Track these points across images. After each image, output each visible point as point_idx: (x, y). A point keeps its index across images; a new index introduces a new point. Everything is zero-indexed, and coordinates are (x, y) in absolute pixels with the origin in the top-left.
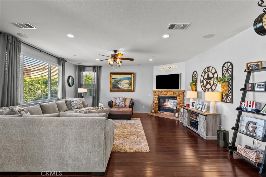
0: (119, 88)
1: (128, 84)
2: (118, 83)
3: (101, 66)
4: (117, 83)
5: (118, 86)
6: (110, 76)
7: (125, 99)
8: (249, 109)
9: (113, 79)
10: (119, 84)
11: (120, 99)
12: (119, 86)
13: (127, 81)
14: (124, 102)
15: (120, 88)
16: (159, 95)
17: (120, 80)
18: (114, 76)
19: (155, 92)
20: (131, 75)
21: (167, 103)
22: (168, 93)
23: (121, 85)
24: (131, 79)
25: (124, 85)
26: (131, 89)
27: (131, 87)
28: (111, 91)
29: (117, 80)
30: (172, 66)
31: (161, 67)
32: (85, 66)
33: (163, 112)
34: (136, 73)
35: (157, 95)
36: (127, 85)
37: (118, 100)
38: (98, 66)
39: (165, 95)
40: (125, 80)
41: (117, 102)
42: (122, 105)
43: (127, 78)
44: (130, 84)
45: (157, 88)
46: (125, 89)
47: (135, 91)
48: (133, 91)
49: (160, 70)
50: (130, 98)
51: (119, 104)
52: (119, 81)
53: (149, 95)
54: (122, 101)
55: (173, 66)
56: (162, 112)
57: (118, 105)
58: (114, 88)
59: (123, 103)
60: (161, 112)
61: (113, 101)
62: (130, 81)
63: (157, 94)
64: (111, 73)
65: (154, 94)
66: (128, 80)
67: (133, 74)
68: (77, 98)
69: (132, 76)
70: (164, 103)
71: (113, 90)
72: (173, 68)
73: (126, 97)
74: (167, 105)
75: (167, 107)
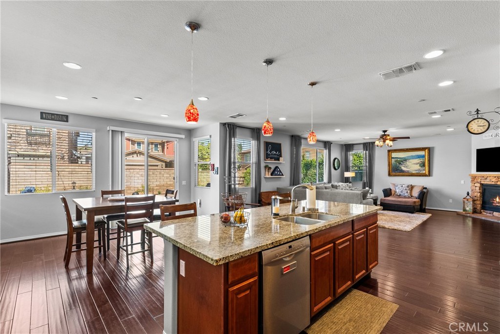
0: (402, 171)
1: (419, 165)
3: (374, 143)
4: (400, 164)
5: (401, 168)
6: (389, 155)
7: (412, 187)
9: (393, 158)
10: (404, 165)
11: (402, 186)
12: (403, 168)
13: (417, 161)
14: (409, 191)
15: (404, 171)
16: (482, 183)
17: (405, 160)
18: (394, 155)
19: (474, 178)
20: (425, 151)
23: (406, 167)
24: (423, 156)
25: (413, 166)
26: (424, 172)
27: (425, 170)
28: (389, 175)
29: (399, 159)
31: (487, 135)
32: (353, 145)
33: (492, 212)
34: (433, 148)
35: (478, 183)
36: (418, 167)
37: (399, 188)
38: (369, 143)
39: (494, 183)
40: (413, 159)
41: (397, 191)
42: (406, 194)
43: (418, 155)
44: (422, 165)
45: (478, 171)
46: (414, 172)
47: (432, 176)
48: (430, 175)
49: (484, 138)
50: (420, 186)
51: (401, 193)
52: (402, 162)
53: (462, 182)
54: (406, 190)
56: (489, 212)
57: (399, 194)
58: (395, 170)
59: (407, 192)
60: (487, 211)
61: (391, 190)
62: (421, 160)
63: (479, 181)
64: (389, 151)
65: (473, 181)
66: (419, 159)
67: (430, 150)
68: (343, 182)
70: (495, 200)
71: (394, 174)
73: (413, 185)
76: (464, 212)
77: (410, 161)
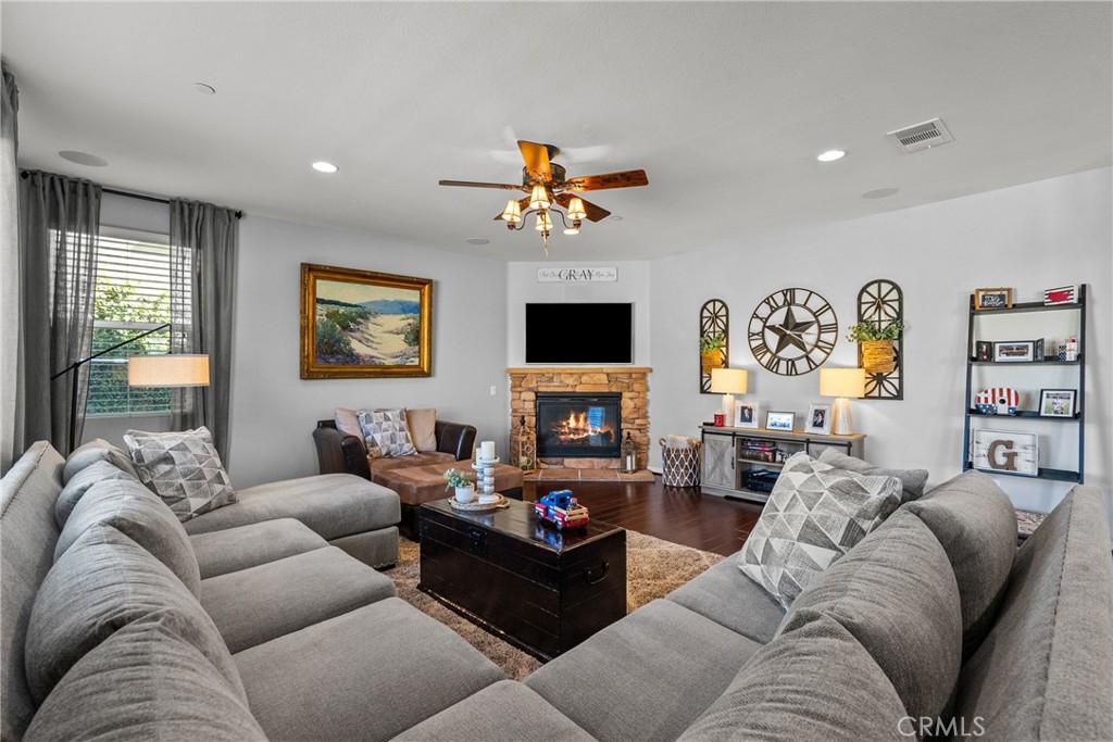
0: (352, 357)
1: (403, 336)
2: (352, 330)
3: (239, 215)
4: (346, 328)
5: (348, 344)
6: (304, 284)
7: (407, 418)
8: (1003, 409)
9: (322, 302)
10: (357, 335)
11: (387, 419)
12: (358, 348)
13: (399, 321)
15: (358, 356)
16: (540, 389)
17: (363, 314)
18: (325, 289)
19: (518, 378)
20: (420, 289)
21: (577, 419)
22: (584, 379)
23: (366, 341)
24: (419, 308)
25: (383, 339)
26: (416, 361)
27: (419, 355)
28: (308, 374)
29: (342, 310)
30: (596, 270)
31: (548, 271)
32: (102, 190)
33: (559, 459)
35: (530, 390)
36: (398, 344)
37: (379, 424)
39: (569, 389)
40: (387, 314)
43: (400, 303)
44: (412, 337)
45: (529, 360)
46: (389, 362)
47: (434, 376)
48: (430, 371)
49: (540, 279)
50: (428, 410)
51: (393, 446)
52: (353, 320)
53: (493, 392)
54: (402, 430)
55: (604, 271)
56: (553, 460)
57: (384, 452)
58: (328, 355)
60: (548, 460)
62: (411, 321)
63: (534, 385)
64: (306, 268)
65: (513, 387)
66: (403, 316)
67: (431, 290)
69: (422, 296)
70: (565, 424)
71: (321, 366)
72: (602, 279)
73: (409, 407)
74: (576, 430)
75: (576, 437)
77: (381, 319)
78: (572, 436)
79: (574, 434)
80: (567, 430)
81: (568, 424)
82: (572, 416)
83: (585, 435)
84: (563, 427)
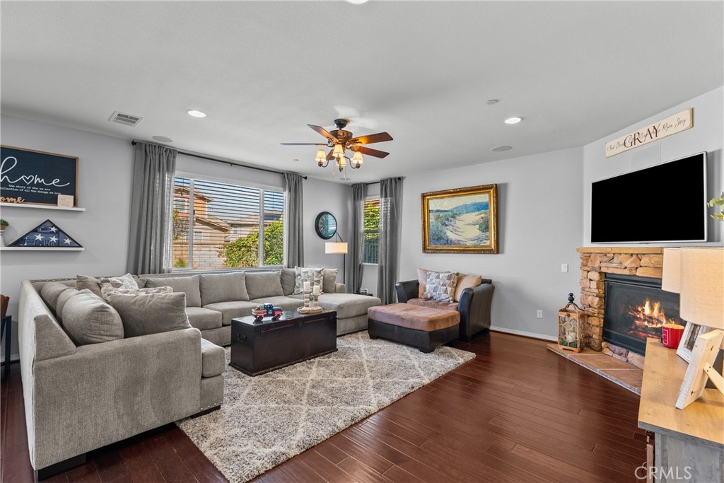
0: (448, 242)
1: (478, 226)
2: (446, 225)
3: (399, 179)
4: (444, 225)
5: (445, 234)
6: (423, 204)
7: (459, 278)
9: (432, 211)
10: (450, 228)
11: (438, 277)
12: (451, 235)
13: (475, 217)
14: (449, 289)
15: (451, 241)
16: (604, 270)
17: (453, 215)
18: (434, 204)
19: (587, 257)
20: (488, 192)
21: (652, 308)
22: (645, 260)
23: (455, 231)
24: (485, 207)
25: (466, 229)
26: (488, 243)
27: (489, 238)
28: (425, 251)
29: (442, 215)
30: (663, 122)
31: (613, 143)
32: (367, 184)
33: (624, 351)
34: (505, 185)
35: (594, 269)
36: (475, 232)
37: (431, 280)
38: (391, 179)
40: (467, 213)
41: (428, 286)
42: (443, 296)
43: (474, 204)
44: (484, 226)
45: (596, 237)
46: (469, 243)
47: (503, 253)
48: (498, 249)
49: (609, 153)
50: (474, 276)
51: (434, 294)
52: (448, 219)
53: (564, 269)
54: (443, 285)
55: (672, 120)
56: (617, 348)
57: (429, 296)
58: (434, 243)
59: (446, 292)
60: (613, 347)
61: (418, 284)
62: (483, 215)
63: (597, 264)
64: (424, 196)
65: (584, 265)
66: (478, 213)
67: (497, 191)
69: (490, 196)
70: (640, 309)
71: (433, 247)
72: (671, 131)
73: (462, 271)
74: (650, 319)
75: (650, 326)
76: (561, 347)
77: (462, 217)
78: (646, 323)
79: (649, 322)
80: (642, 317)
81: (643, 310)
82: (647, 304)
83: (659, 326)
84: (638, 311)
